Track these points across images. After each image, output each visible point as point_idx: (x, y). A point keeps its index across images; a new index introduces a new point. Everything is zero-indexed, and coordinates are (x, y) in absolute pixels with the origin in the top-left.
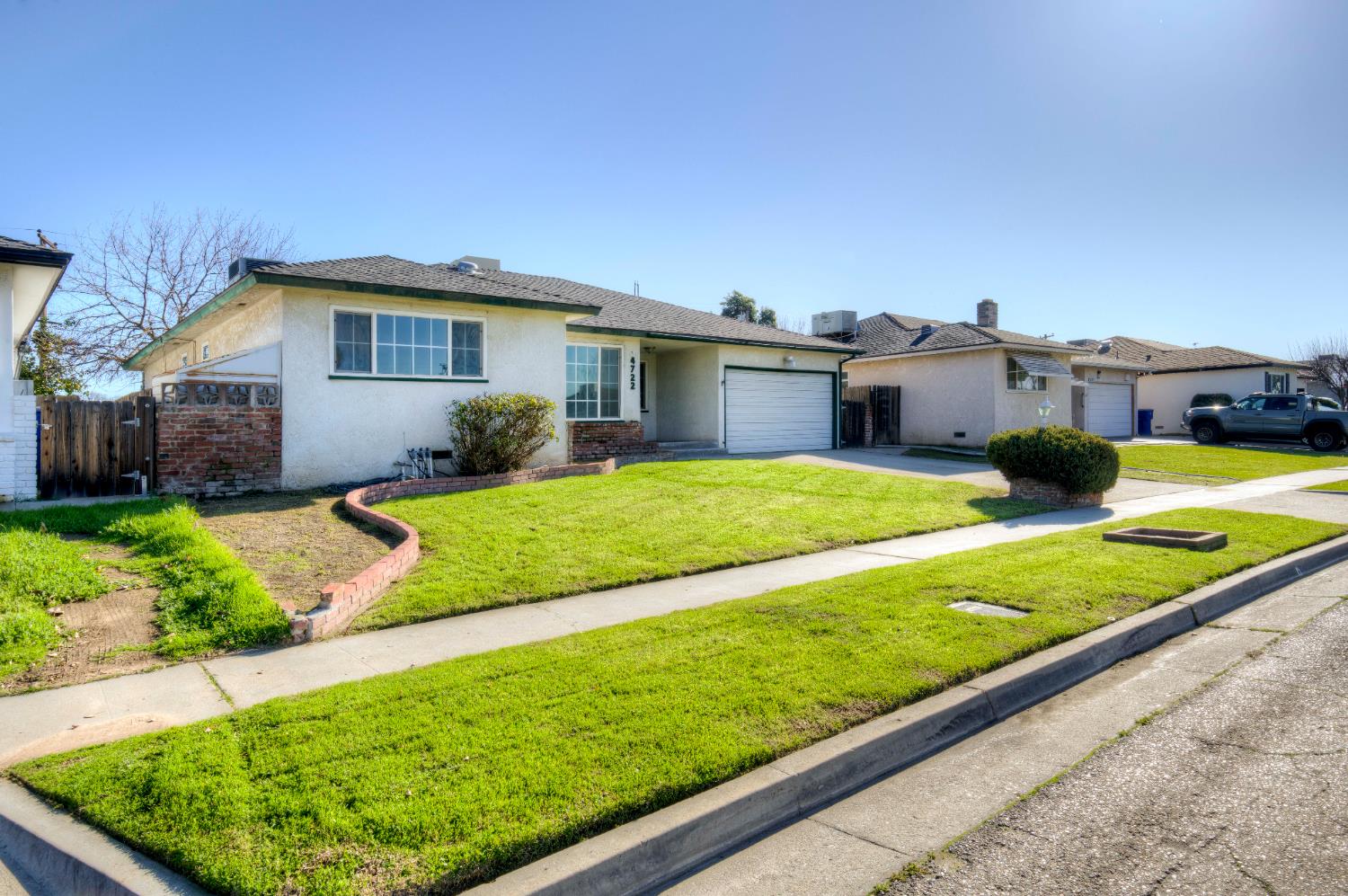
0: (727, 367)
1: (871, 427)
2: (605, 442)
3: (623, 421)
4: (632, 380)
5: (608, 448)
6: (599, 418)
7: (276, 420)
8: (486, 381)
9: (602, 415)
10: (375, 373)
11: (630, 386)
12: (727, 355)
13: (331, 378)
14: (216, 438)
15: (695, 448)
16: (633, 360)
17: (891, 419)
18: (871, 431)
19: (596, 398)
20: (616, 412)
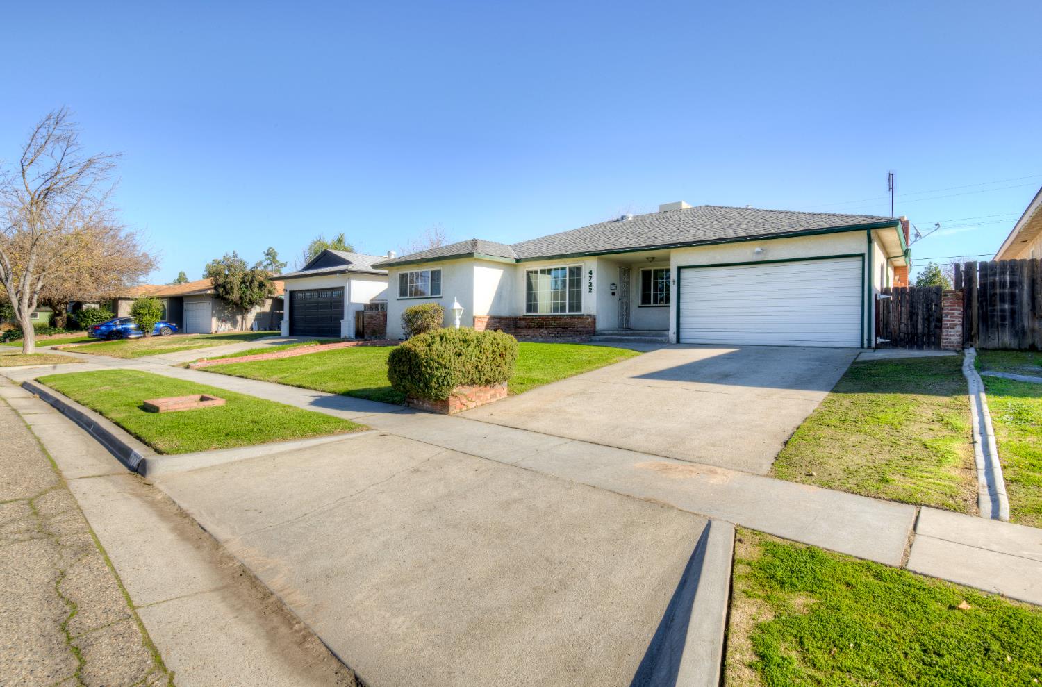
0: (679, 269)
1: (958, 321)
2: (567, 328)
3: (583, 315)
4: (590, 286)
5: (550, 332)
6: (567, 313)
7: (385, 316)
8: (441, 297)
9: (569, 311)
10: (409, 297)
11: (589, 290)
12: (678, 258)
13: (398, 299)
14: (373, 322)
15: (644, 336)
16: (591, 273)
17: (1026, 309)
18: (959, 328)
19: (565, 300)
20: (579, 308)
